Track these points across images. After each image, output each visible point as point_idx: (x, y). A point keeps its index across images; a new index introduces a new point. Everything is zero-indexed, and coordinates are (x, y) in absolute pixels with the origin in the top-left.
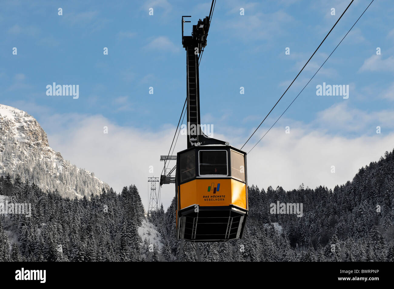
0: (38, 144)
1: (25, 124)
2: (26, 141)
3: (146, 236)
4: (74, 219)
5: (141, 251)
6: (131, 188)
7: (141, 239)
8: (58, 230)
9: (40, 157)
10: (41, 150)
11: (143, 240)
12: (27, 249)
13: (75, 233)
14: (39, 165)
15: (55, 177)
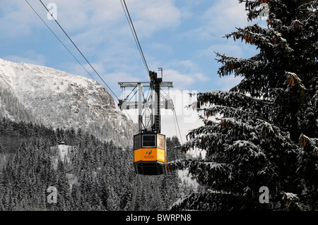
0: (106, 107)
1: (96, 91)
2: (97, 104)
3: (186, 177)
4: (124, 164)
5: (180, 190)
6: (173, 138)
7: (180, 180)
8: (111, 173)
9: (108, 117)
10: (110, 111)
11: (183, 181)
12: (85, 189)
13: (124, 175)
14: (107, 123)
15: (121, 133)
